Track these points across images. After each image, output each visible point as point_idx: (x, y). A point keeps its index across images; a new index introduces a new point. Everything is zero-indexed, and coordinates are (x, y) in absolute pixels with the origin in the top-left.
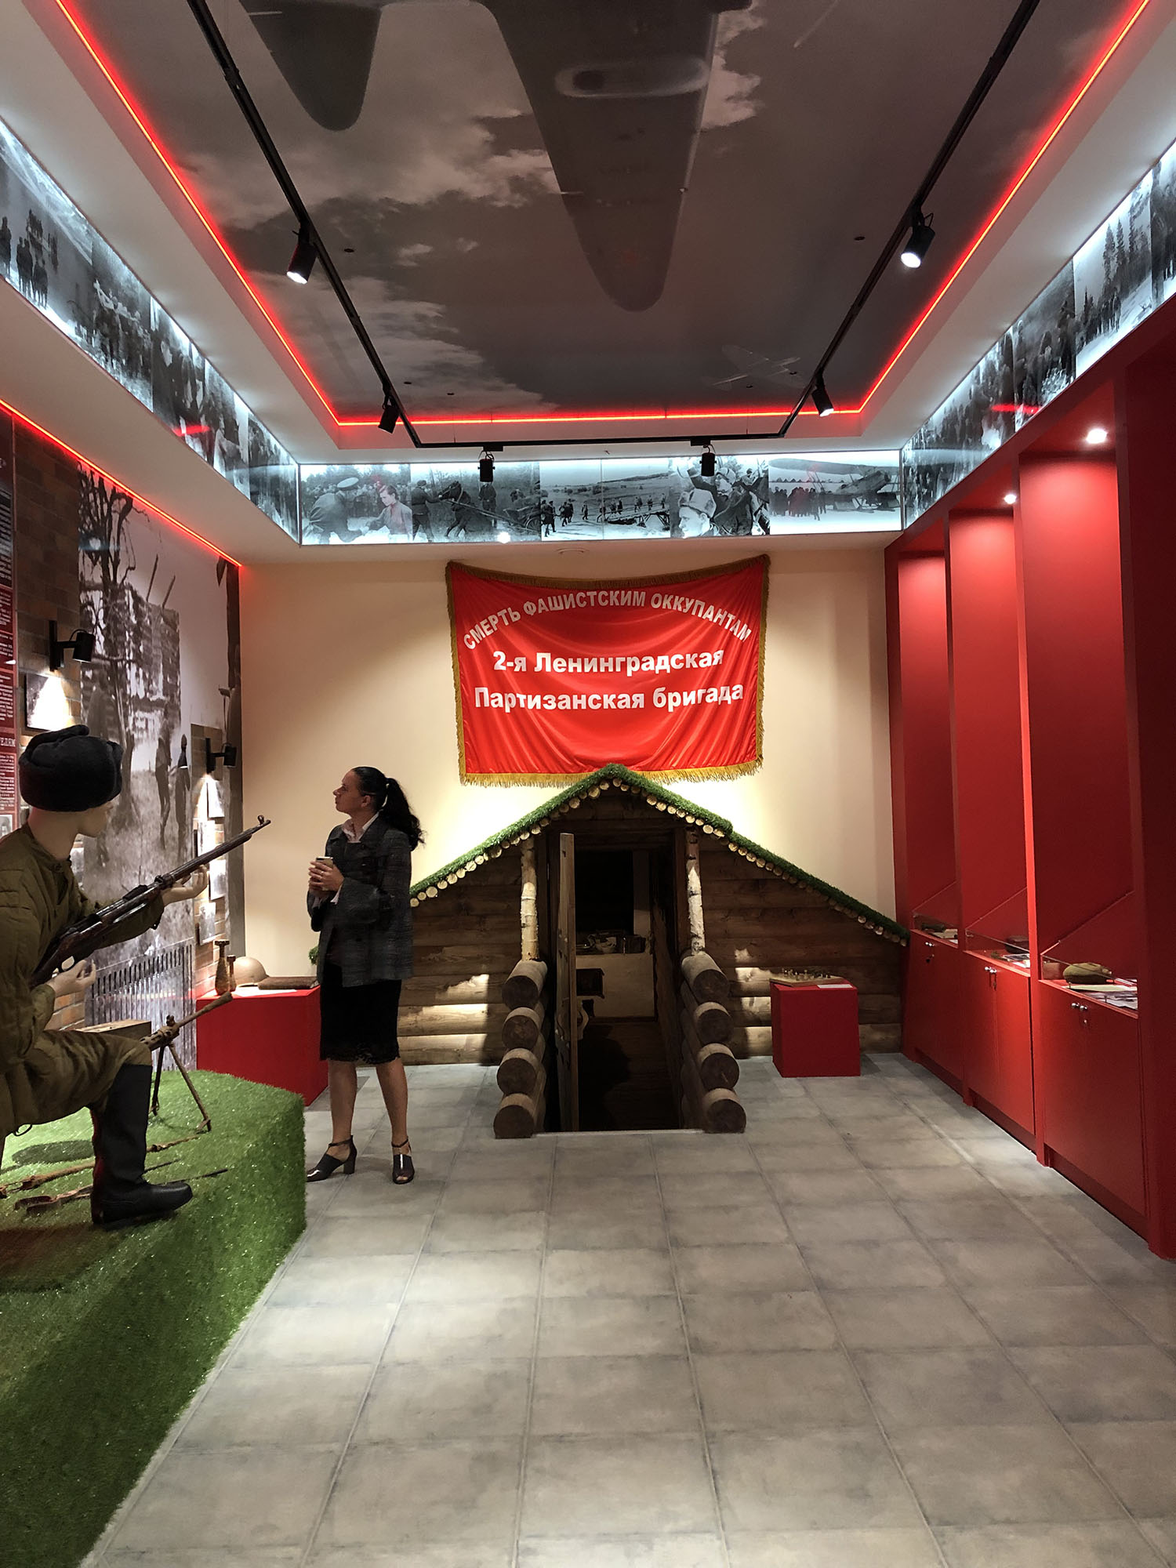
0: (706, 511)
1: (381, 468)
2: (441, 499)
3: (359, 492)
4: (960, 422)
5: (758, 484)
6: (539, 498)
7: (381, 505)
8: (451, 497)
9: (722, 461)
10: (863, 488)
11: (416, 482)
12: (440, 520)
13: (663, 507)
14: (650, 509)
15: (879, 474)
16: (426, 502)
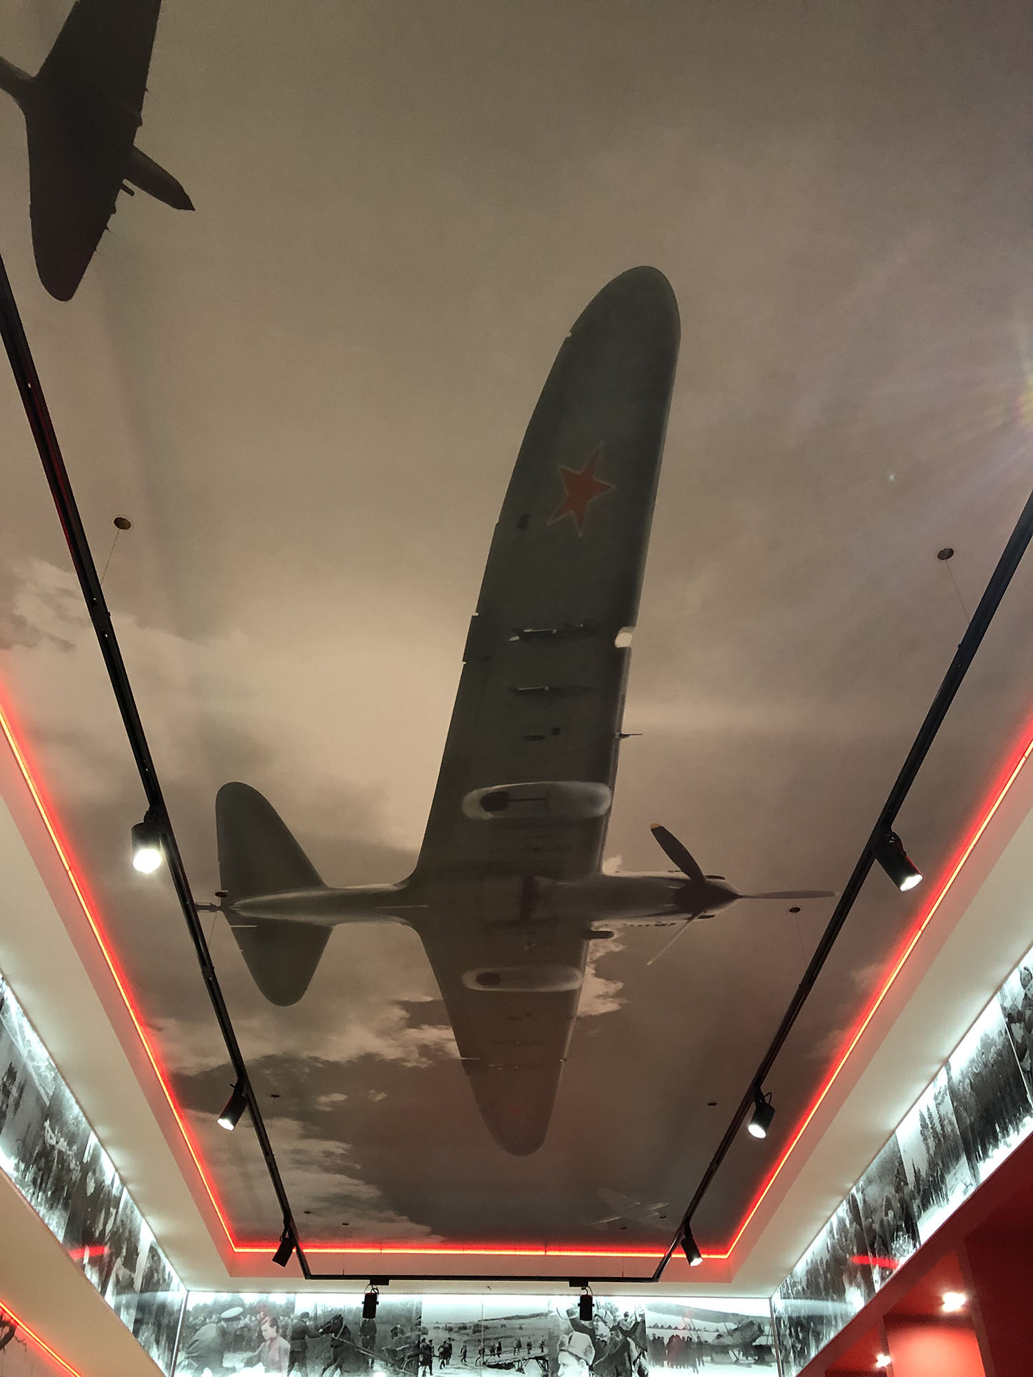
0: (584, 1357)
1: (267, 1297)
2: (322, 1333)
3: (242, 1323)
4: (823, 1275)
5: (636, 1329)
6: (419, 1336)
7: (261, 1338)
8: (331, 1332)
9: (601, 1302)
10: (738, 1338)
11: (299, 1314)
12: (317, 1358)
13: (542, 1351)
14: (529, 1353)
15: (752, 1323)
16: (306, 1336)
